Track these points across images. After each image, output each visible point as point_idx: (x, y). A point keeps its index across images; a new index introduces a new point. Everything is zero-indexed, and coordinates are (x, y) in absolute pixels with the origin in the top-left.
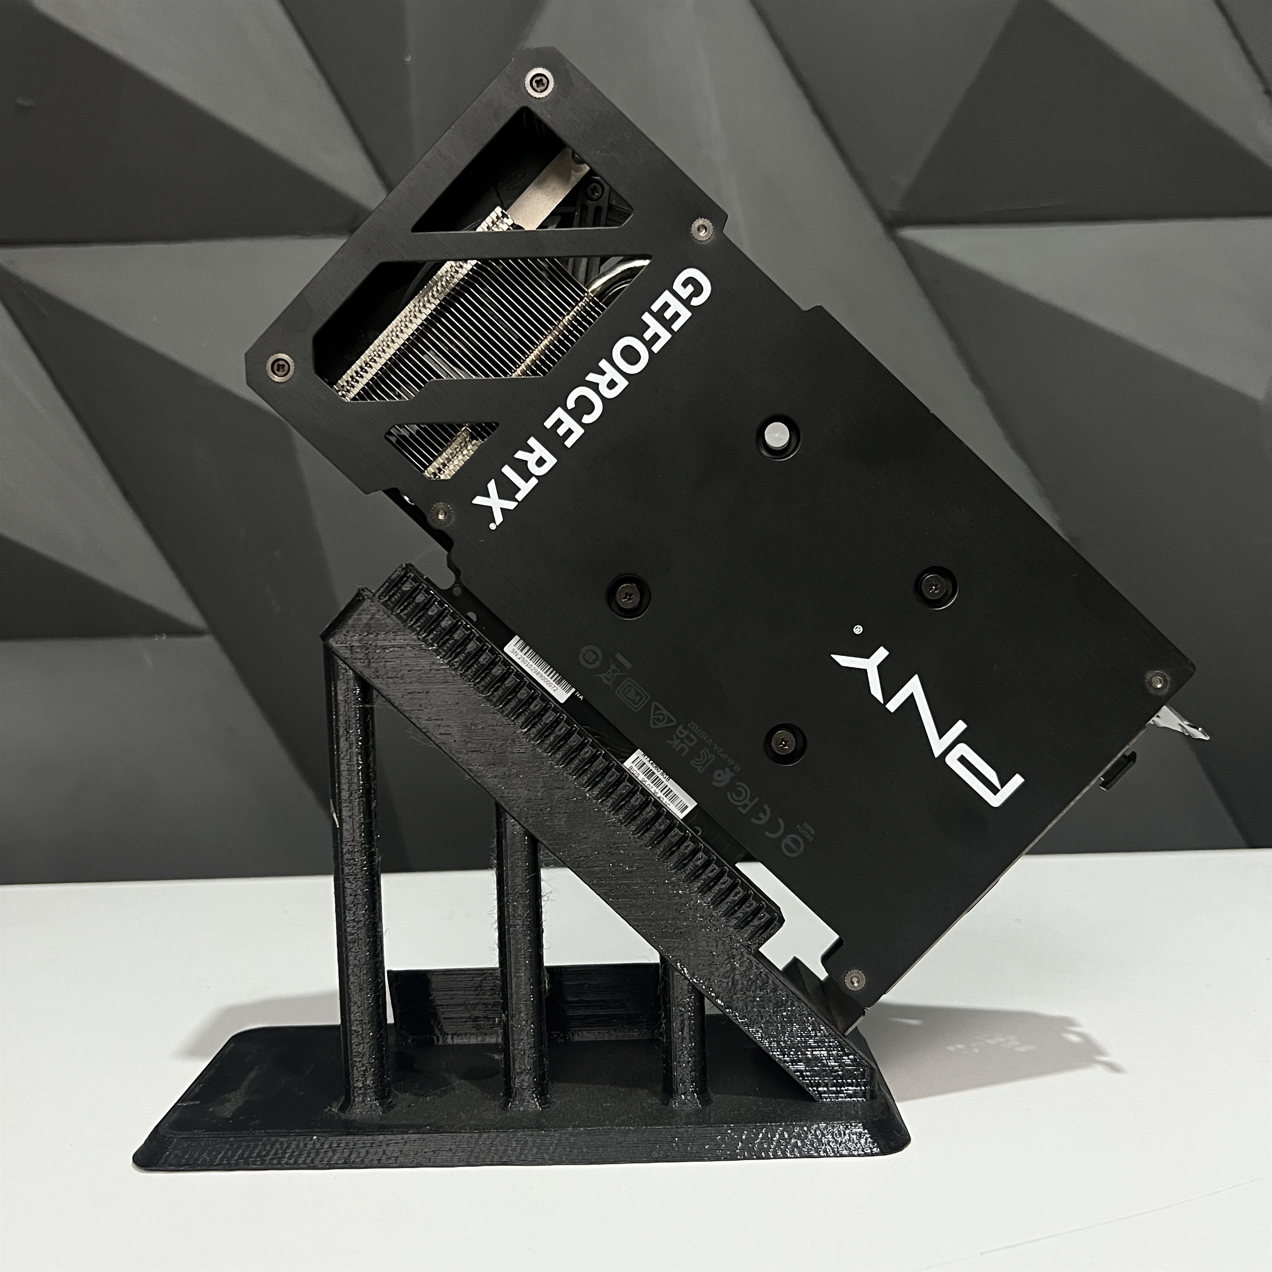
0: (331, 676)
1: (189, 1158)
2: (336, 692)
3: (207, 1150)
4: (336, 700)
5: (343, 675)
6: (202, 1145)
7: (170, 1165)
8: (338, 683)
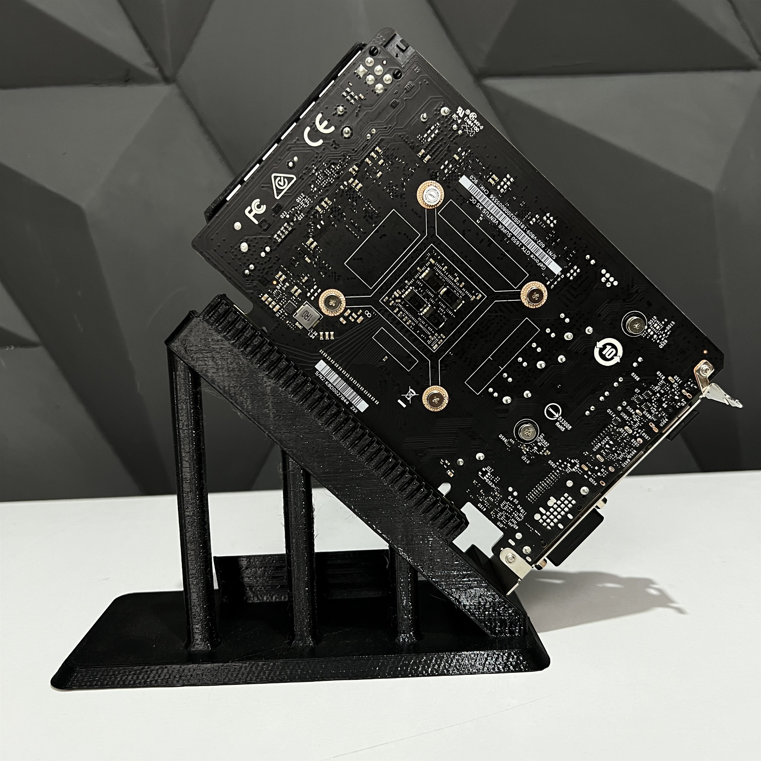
1: (87, 682)
2: (176, 379)
3: (98, 676)
4: (176, 384)
5: (181, 367)
6: (95, 674)
7: (74, 686)
8: (177, 373)
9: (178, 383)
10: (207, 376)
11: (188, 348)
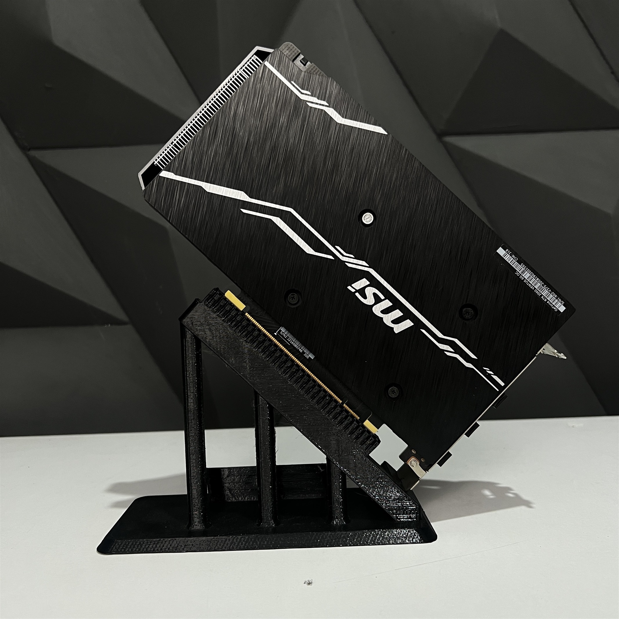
0: (183, 335)
1: (122, 549)
2: (185, 343)
3: (130, 545)
4: (186, 347)
5: (189, 335)
6: (127, 543)
7: (113, 551)
8: (187, 339)
9: (187, 346)
10: (206, 342)
11: (194, 323)
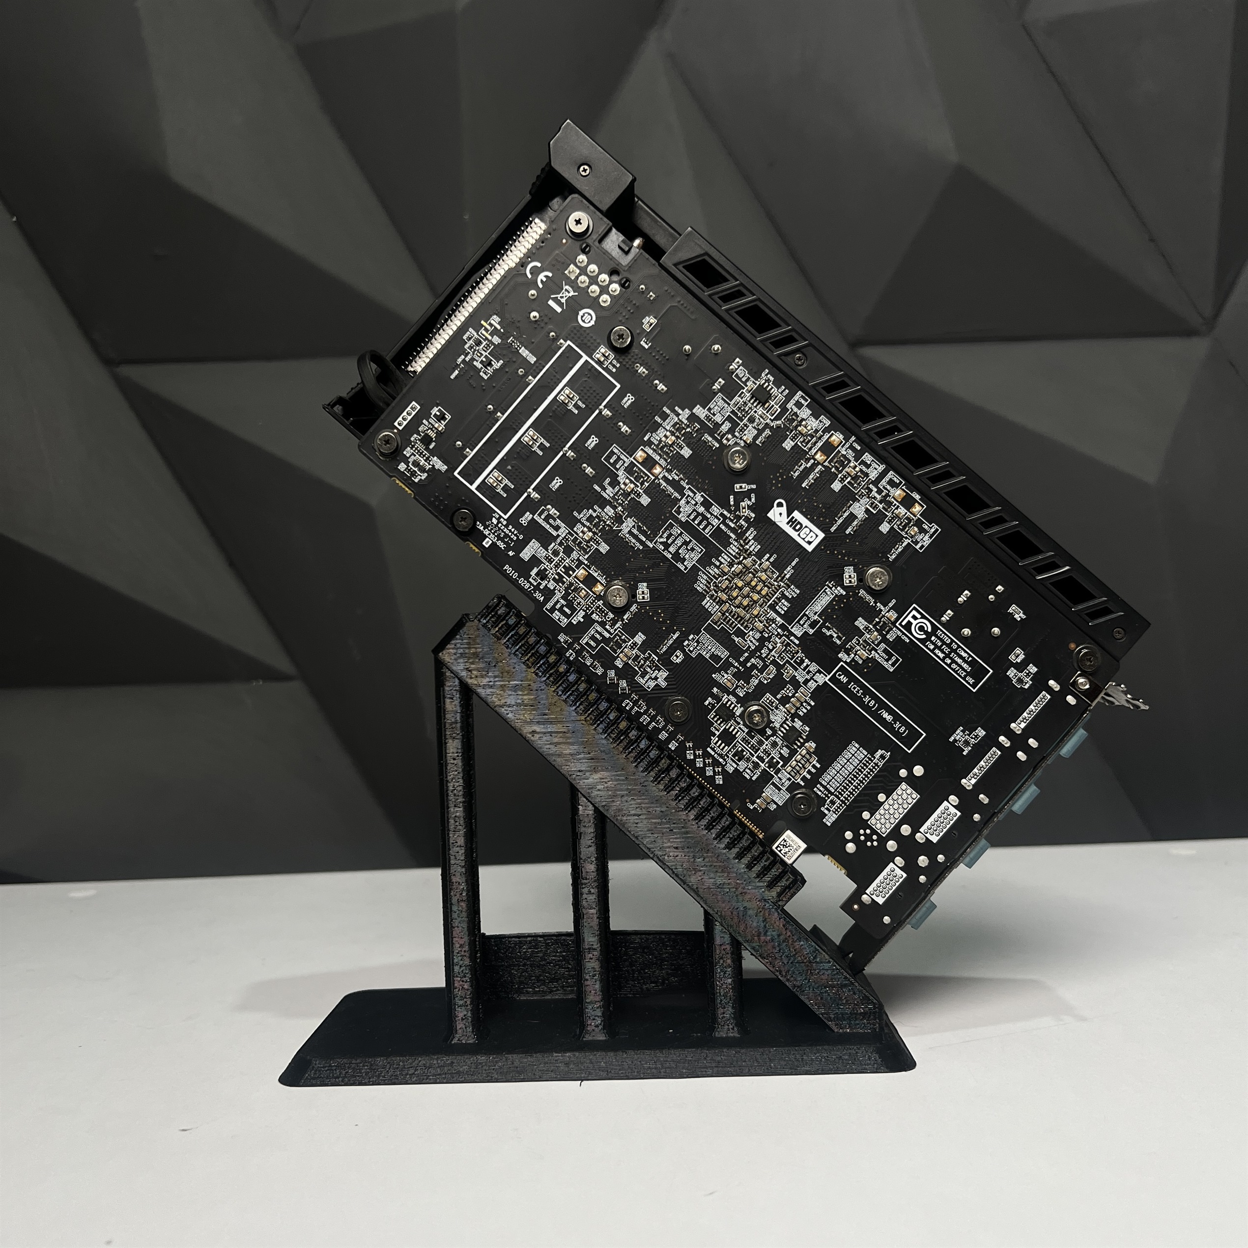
0: (440, 682)
